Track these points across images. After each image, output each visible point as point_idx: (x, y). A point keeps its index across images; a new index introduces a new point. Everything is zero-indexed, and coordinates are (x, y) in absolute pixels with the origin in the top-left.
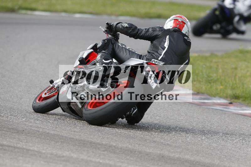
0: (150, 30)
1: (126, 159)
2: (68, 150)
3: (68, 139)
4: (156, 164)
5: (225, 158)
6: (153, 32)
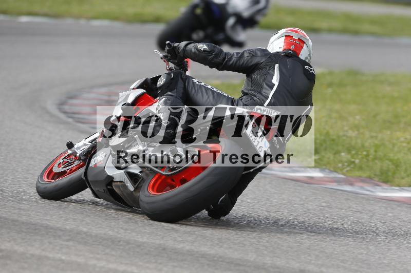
0: (246, 55)
1: (103, 253)
2: (8, 240)
3: (10, 222)
4: (153, 261)
5: (266, 250)
6: (251, 58)
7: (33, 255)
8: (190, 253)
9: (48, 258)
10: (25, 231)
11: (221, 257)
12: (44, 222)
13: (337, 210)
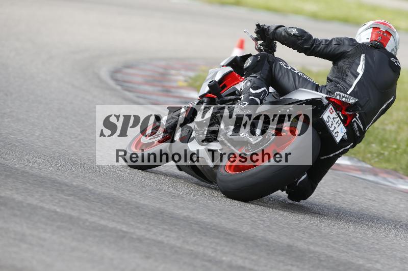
0: (334, 43)
1: (100, 210)
2: (11, 188)
3: (20, 172)
4: (146, 222)
5: (263, 224)
6: (338, 46)
7: (29, 205)
8: (186, 219)
9: (42, 208)
10: (31, 182)
11: (214, 225)
12: (53, 177)
13: (351, 196)
